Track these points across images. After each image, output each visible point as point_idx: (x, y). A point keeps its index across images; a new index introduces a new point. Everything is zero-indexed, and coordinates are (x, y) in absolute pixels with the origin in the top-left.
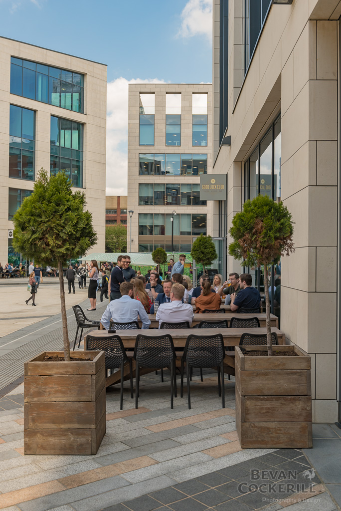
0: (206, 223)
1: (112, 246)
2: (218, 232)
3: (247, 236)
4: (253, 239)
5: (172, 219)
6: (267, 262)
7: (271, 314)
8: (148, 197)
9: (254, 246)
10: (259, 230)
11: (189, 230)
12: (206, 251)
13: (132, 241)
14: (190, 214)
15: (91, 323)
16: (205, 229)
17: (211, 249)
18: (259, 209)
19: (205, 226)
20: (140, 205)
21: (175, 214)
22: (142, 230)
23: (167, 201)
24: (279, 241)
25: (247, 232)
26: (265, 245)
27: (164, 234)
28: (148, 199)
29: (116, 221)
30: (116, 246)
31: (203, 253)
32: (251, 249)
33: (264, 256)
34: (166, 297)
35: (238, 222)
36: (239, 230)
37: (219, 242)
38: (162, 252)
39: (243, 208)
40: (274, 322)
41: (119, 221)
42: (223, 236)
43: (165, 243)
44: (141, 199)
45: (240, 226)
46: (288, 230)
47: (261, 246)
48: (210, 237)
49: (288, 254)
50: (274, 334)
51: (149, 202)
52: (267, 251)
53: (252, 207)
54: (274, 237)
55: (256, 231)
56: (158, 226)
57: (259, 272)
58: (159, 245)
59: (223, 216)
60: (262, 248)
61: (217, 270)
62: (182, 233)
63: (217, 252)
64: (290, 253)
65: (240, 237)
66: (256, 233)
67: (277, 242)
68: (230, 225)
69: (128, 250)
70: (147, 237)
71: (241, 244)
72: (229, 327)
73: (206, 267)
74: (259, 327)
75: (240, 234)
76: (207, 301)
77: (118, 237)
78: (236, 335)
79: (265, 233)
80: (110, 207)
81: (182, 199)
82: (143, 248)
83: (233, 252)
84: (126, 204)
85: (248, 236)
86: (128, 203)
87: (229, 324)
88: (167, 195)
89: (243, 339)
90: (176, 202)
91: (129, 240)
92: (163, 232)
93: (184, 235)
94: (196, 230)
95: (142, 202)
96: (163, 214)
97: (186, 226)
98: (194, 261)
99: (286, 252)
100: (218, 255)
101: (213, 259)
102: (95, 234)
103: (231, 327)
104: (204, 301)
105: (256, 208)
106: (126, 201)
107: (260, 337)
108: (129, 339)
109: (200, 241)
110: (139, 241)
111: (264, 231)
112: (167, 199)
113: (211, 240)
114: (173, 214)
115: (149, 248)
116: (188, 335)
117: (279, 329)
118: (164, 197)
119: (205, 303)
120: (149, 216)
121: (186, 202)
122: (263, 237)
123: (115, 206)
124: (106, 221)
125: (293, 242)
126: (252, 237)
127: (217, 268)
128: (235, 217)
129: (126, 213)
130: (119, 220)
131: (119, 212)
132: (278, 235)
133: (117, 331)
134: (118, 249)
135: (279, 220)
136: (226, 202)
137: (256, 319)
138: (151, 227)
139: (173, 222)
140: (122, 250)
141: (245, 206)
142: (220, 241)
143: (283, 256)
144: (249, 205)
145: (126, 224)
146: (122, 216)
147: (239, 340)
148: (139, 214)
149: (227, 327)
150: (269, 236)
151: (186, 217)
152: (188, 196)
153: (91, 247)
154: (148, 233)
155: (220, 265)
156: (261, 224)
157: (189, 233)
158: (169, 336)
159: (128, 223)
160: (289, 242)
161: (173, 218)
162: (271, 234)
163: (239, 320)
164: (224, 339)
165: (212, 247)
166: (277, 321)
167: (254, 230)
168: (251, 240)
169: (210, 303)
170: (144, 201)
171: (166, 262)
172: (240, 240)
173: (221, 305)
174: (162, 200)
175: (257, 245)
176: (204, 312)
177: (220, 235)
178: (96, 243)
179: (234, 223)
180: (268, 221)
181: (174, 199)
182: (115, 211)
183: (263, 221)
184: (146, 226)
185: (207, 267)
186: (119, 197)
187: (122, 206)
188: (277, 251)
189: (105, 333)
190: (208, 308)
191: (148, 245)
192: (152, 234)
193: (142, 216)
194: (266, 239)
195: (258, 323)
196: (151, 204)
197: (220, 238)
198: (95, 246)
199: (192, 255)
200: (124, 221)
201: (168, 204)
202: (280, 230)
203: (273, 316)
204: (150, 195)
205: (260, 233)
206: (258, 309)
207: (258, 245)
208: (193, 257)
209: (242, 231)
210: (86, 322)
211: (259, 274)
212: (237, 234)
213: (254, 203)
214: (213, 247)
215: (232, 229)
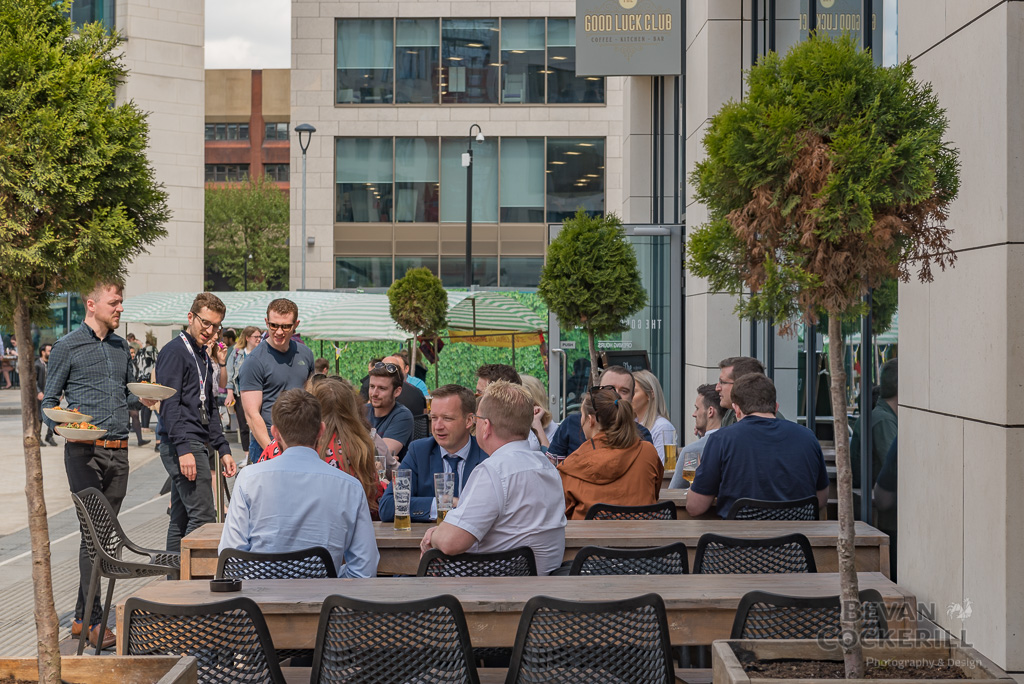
0: (602, 173)
1: (231, 266)
2: (648, 203)
3: (763, 201)
4: (786, 212)
5: (466, 159)
6: (844, 302)
7: (858, 524)
8: (372, 71)
9: (789, 238)
10: (812, 177)
11: (537, 200)
12: (601, 276)
13: (311, 245)
14: (538, 140)
15: (146, 560)
16: (596, 197)
17: (621, 271)
18: (811, 90)
19: (597, 187)
20: (339, 102)
21: (480, 137)
22: (350, 202)
23: (446, 89)
24: (891, 218)
25: (762, 182)
26: (836, 237)
27: (435, 219)
28: (371, 79)
29: (245, 166)
30: (244, 265)
31: (588, 286)
32: (779, 253)
33: (828, 282)
34: (444, 452)
35: (730, 142)
36: (730, 174)
37: (655, 244)
38: (429, 286)
39: (747, 88)
40: (873, 553)
41: (256, 168)
42: (669, 217)
43: (440, 254)
44: (343, 78)
45: (736, 158)
46: (926, 177)
47: (817, 240)
48: (614, 222)
49: (926, 275)
50: (871, 595)
51: (377, 90)
52: (841, 257)
53: (785, 82)
54: (872, 206)
55: (800, 182)
56: (411, 186)
57: (811, 364)
58: (419, 260)
59: (669, 141)
60: (820, 249)
61: (643, 354)
62: (507, 215)
63: (645, 282)
64: (934, 267)
65: (735, 203)
66: (798, 189)
67: (882, 223)
68: (697, 153)
69: (294, 280)
70: (370, 230)
71: (740, 230)
72: (691, 568)
73: (601, 344)
74: (812, 569)
75: (736, 191)
76: (605, 466)
77: (253, 232)
78: (718, 601)
79: (838, 187)
80: (221, 112)
81: (508, 78)
82: (352, 274)
83: (710, 263)
84: (285, 99)
85: (765, 200)
86: (293, 97)
87: (692, 558)
88: (447, 64)
89: (744, 615)
90: (483, 91)
91: (296, 240)
92: (430, 210)
93: (516, 221)
94: (562, 203)
95: (350, 92)
96: (432, 141)
97: (525, 184)
98: (554, 316)
99: (919, 264)
100: (649, 295)
101: (631, 310)
102: (160, 197)
103: (698, 570)
104: (594, 469)
105: (801, 87)
106: (286, 89)
107: (815, 608)
108: (292, 615)
109: (576, 238)
110: (338, 245)
111: (833, 180)
112: (446, 80)
113: (619, 235)
114: (471, 139)
115: (376, 272)
116: (526, 599)
117: (894, 578)
118: (435, 73)
119: (598, 475)
120: (376, 148)
121: (522, 92)
122: (829, 205)
123: (244, 110)
124: (209, 167)
125: (948, 225)
126: (784, 201)
127: (644, 345)
128: (715, 121)
129: (285, 136)
130: (256, 161)
131: (257, 132)
132: (887, 196)
133: (246, 583)
134: (253, 278)
135: (892, 139)
136: (680, 81)
137: (801, 539)
138: (386, 190)
139: (470, 168)
140: (269, 283)
141: (755, 79)
142: (657, 242)
143: (906, 279)
144: (772, 77)
145: (287, 179)
146: (268, 150)
147: (730, 620)
148: (338, 139)
149: (686, 571)
150: (851, 202)
151: (525, 148)
152: (531, 67)
153: (144, 245)
154: (373, 212)
155: (656, 336)
156: (819, 150)
157: (534, 215)
158: (449, 601)
159: (292, 177)
160: (931, 222)
161: (471, 152)
162: (860, 192)
163: (729, 543)
164: (669, 618)
165: (622, 262)
166: (885, 550)
167: (794, 176)
168: (777, 214)
169: (617, 476)
170: (358, 87)
171: (445, 325)
172: (733, 215)
173: (662, 491)
174: (427, 84)
175: (801, 234)
176: (592, 513)
177: (657, 217)
178: (164, 232)
179: (714, 145)
180: (851, 139)
181: (476, 79)
182: (243, 130)
183: (826, 140)
184: (364, 187)
185: (606, 343)
186: (257, 75)
187: (269, 110)
188: (883, 262)
189: (199, 592)
190: (609, 494)
191: (375, 260)
192: (389, 220)
193: (351, 148)
194: (839, 214)
195: (809, 556)
196: (386, 101)
197: (658, 229)
198: (159, 241)
199: (545, 292)
200: (279, 168)
201: (451, 98)
202: (894, 177)
203: (865, 531)
204: (381, 64)
205: (815, 187)
206: (807, 502)
207: (806, 236)
208: (549, 302)
209: (742, 180)
210: (127, 556)
211: (814, 371)
212: (726, 191)
213: (792, 63)
214: (628, 262)
215: (702, 168)
